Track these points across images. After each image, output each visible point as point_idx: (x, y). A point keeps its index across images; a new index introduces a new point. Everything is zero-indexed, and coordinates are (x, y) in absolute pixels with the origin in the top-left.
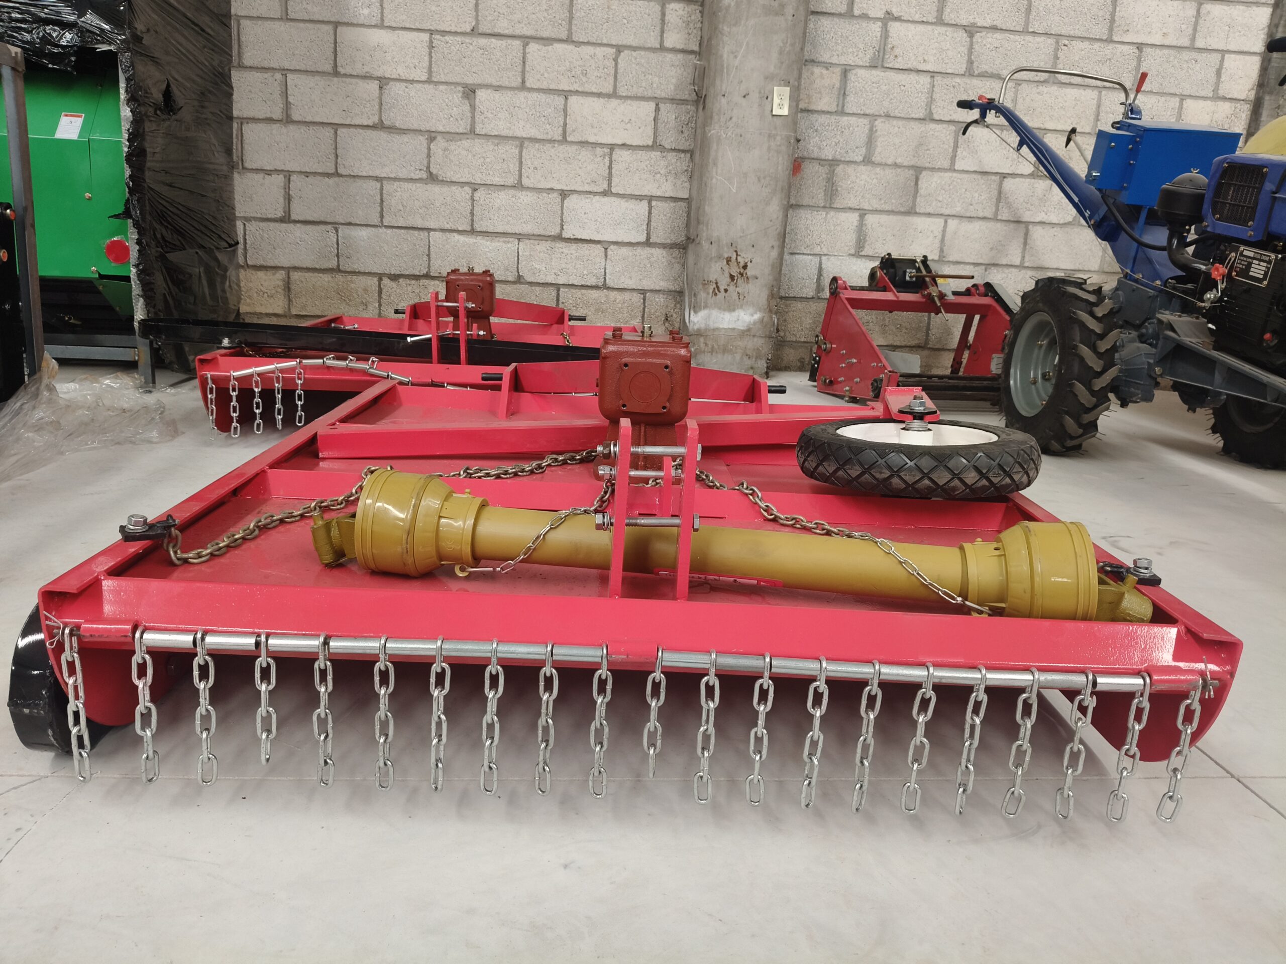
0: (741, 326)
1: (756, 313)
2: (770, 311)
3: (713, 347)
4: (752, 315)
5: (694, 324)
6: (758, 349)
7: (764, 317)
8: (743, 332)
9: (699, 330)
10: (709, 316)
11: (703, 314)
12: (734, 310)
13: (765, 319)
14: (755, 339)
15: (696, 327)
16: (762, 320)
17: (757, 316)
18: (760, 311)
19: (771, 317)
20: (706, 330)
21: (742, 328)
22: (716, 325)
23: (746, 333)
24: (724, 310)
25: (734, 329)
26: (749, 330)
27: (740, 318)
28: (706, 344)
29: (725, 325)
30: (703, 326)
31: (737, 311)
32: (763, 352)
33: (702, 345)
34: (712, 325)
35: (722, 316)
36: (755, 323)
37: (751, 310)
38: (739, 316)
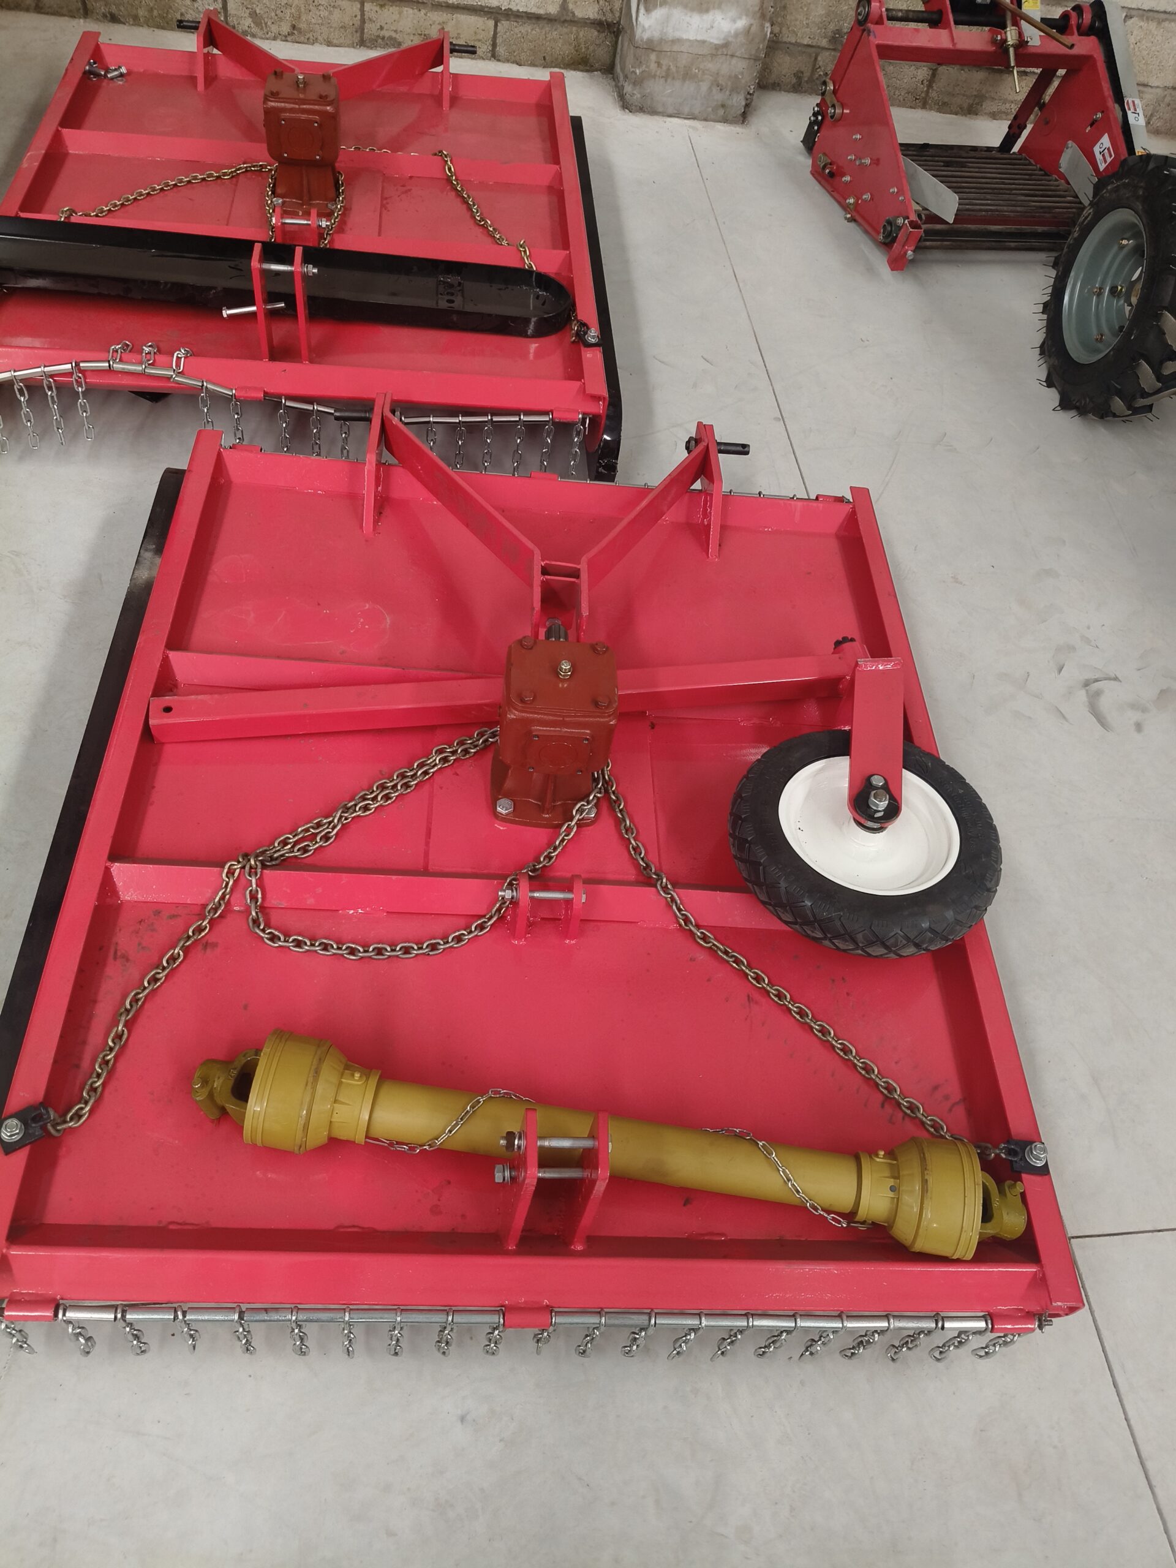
0: (715, 37)
1: (740, 18)
2: (763, 16)
3: (668, 69)
4: (734, 21)
5: (644, 30)
6: (736, 76)
7: (751, 25)
8: (717, 47)
9: (650, 41)
10: (668, 18)
11: (659, 13)
12: (707, 11)
13: (753, 29)
14: (734, 61)
15: (646, 36)
16: (747, 31)
17: (742, 23)
18: (747, 15)
19: (762, 26)
20: (662, 41)
21: (716, 42)
22: (678, 34)
23: (722, 50)
24: (692, 10)
25: (704, 42)
26: (726, 45)
27: (716, 25)
28: (659, 64)
29: (691, 35)
30: (656, 35)
31: (711, 13)
32: (743, 81)
33: (653, 66)
34: (672, 34)
35: (688, 19)
36: (736, 35)
37: (733, 12)
38: (713, 21)
